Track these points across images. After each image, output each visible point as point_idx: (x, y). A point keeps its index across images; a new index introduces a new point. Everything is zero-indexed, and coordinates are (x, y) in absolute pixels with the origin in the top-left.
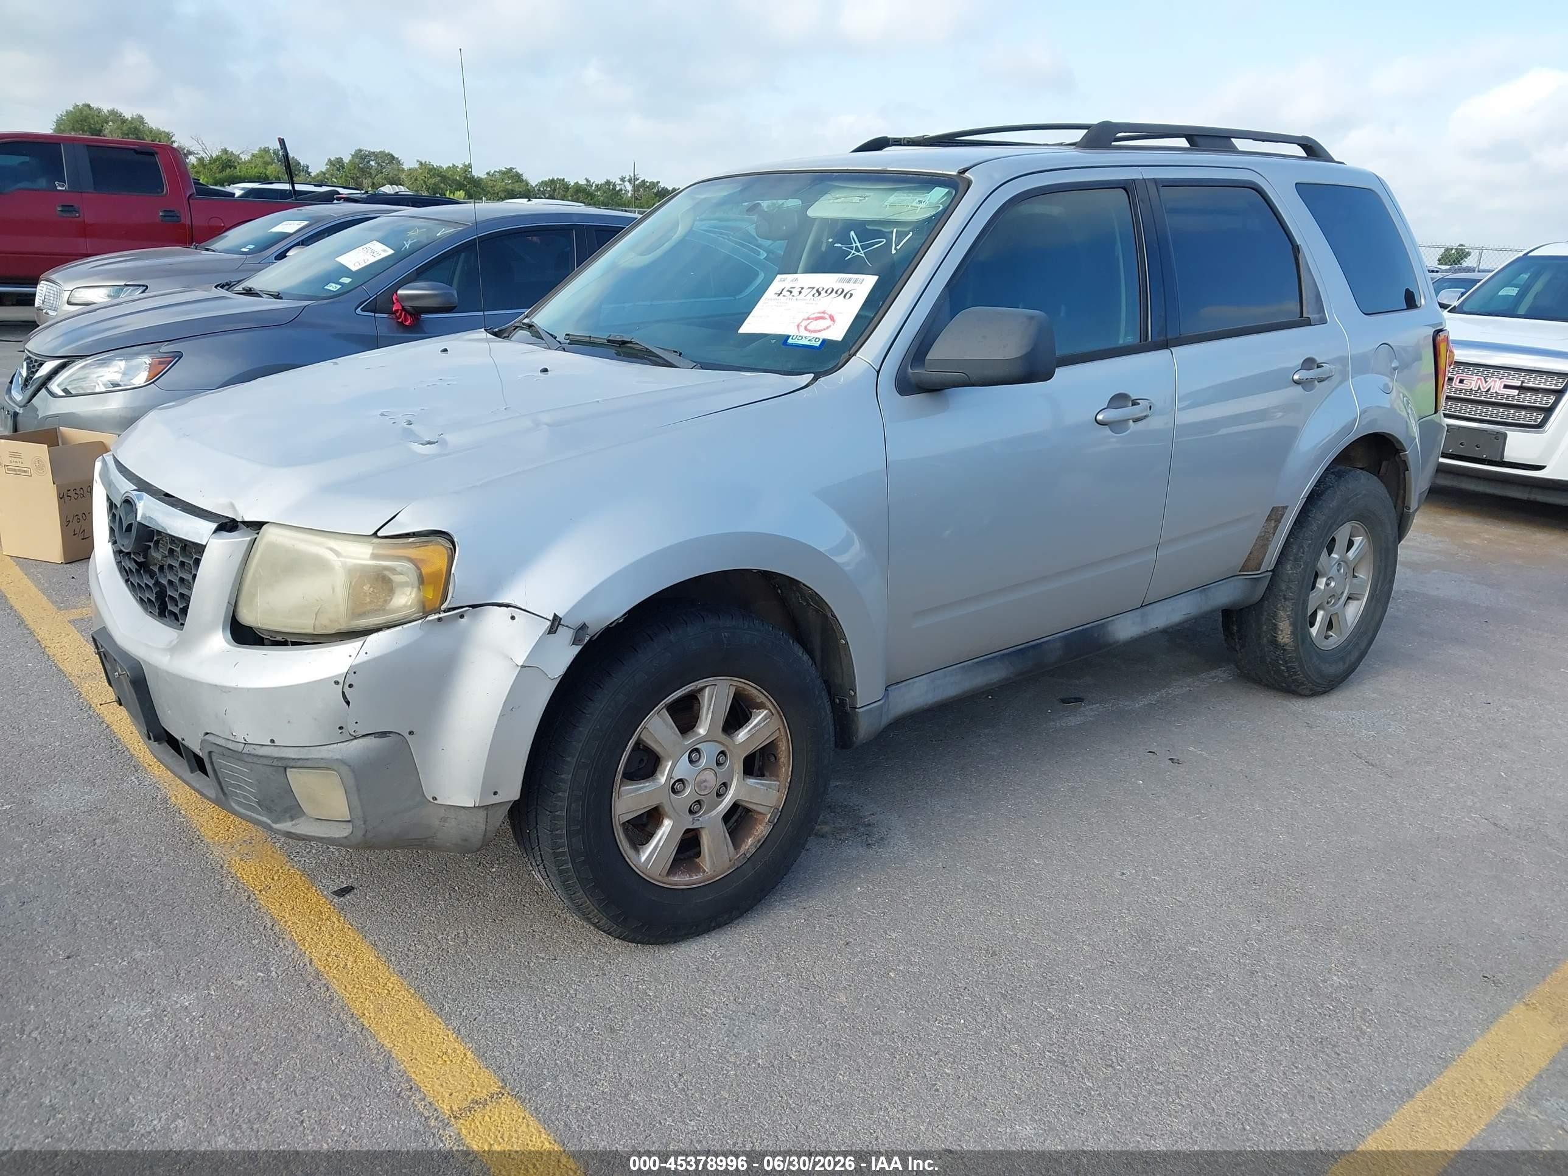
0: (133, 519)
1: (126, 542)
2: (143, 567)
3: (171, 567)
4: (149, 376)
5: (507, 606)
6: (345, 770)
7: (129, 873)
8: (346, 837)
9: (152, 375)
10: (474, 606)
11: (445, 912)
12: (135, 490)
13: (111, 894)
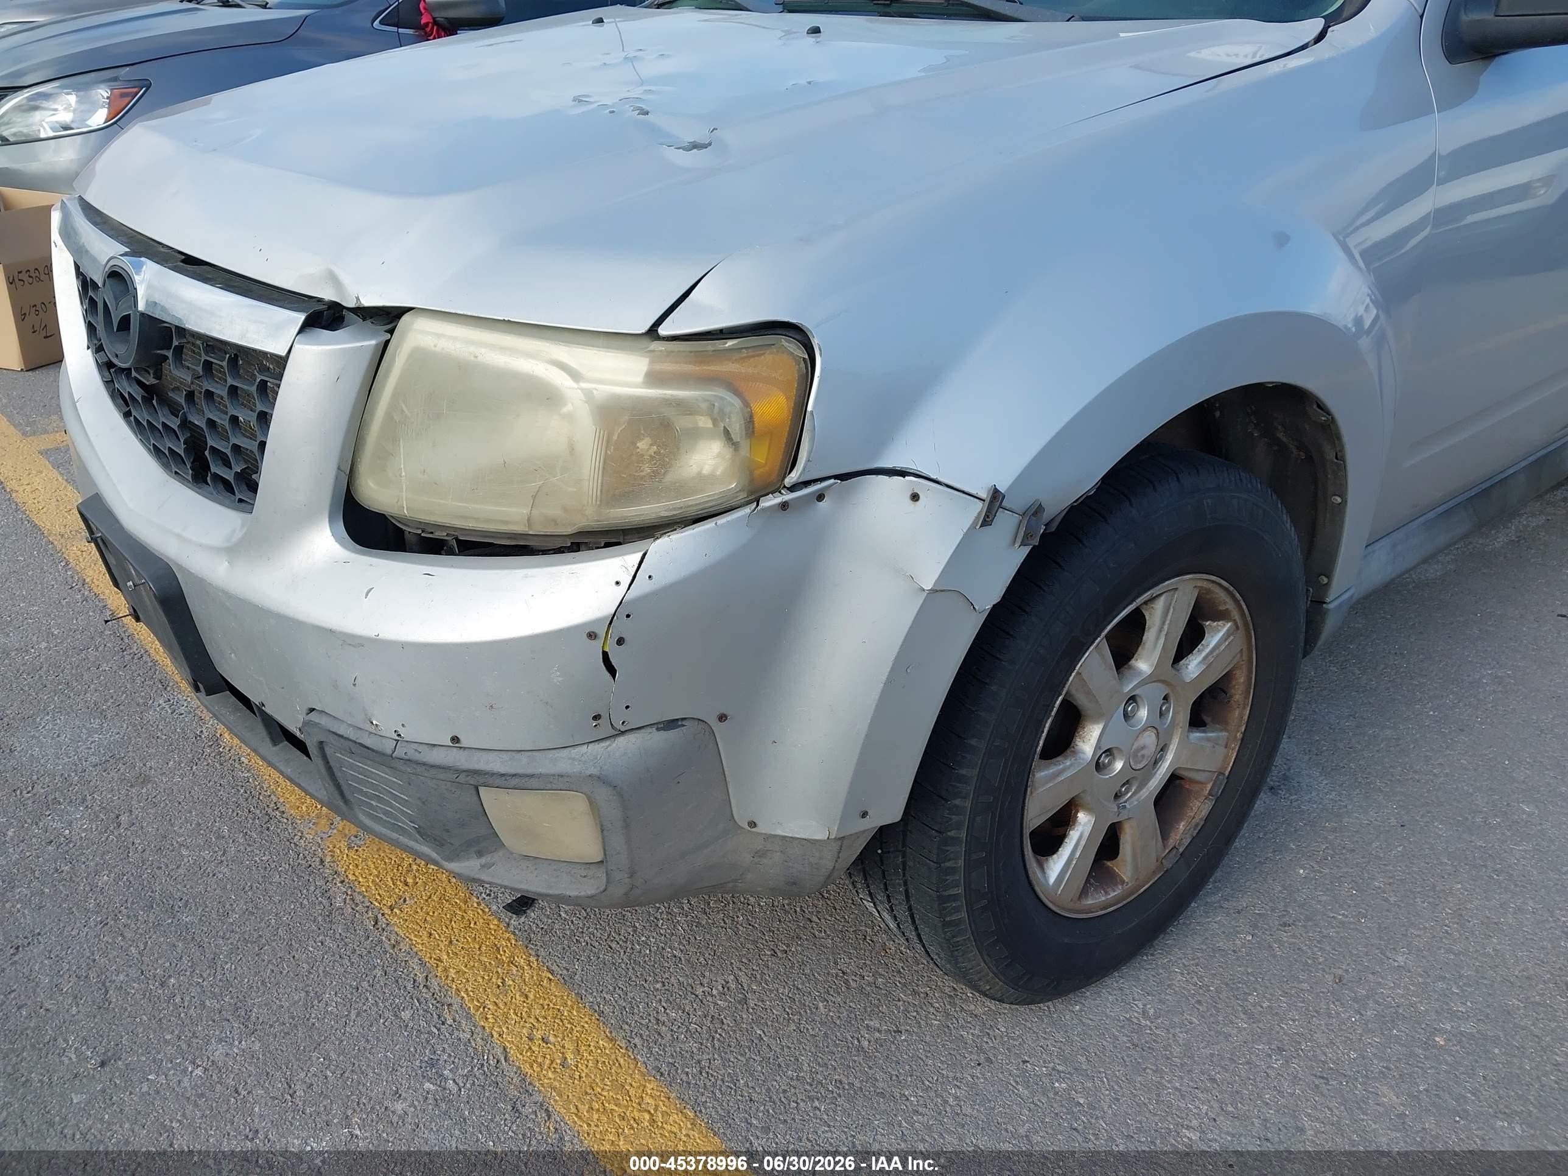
0: (130, 307)
1: (121, 349)
2: (154, 395)
3: (209, 395)
4: (109, 113)
5: (903, 473)
6: (603, 794)
7: (180, 879)
8: (591, 897)
9: (112, 116)
10: (843, 477)
11: (692, 939)
12: (125, 254)
13: (157, 925)
